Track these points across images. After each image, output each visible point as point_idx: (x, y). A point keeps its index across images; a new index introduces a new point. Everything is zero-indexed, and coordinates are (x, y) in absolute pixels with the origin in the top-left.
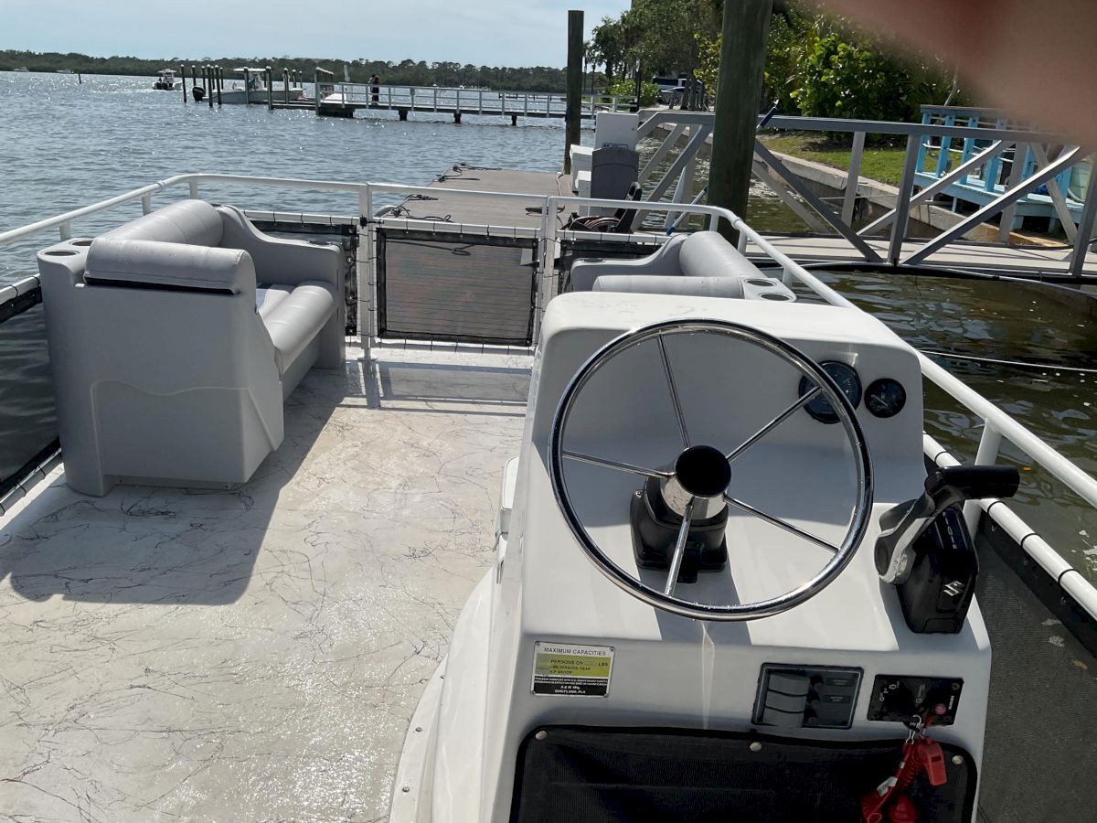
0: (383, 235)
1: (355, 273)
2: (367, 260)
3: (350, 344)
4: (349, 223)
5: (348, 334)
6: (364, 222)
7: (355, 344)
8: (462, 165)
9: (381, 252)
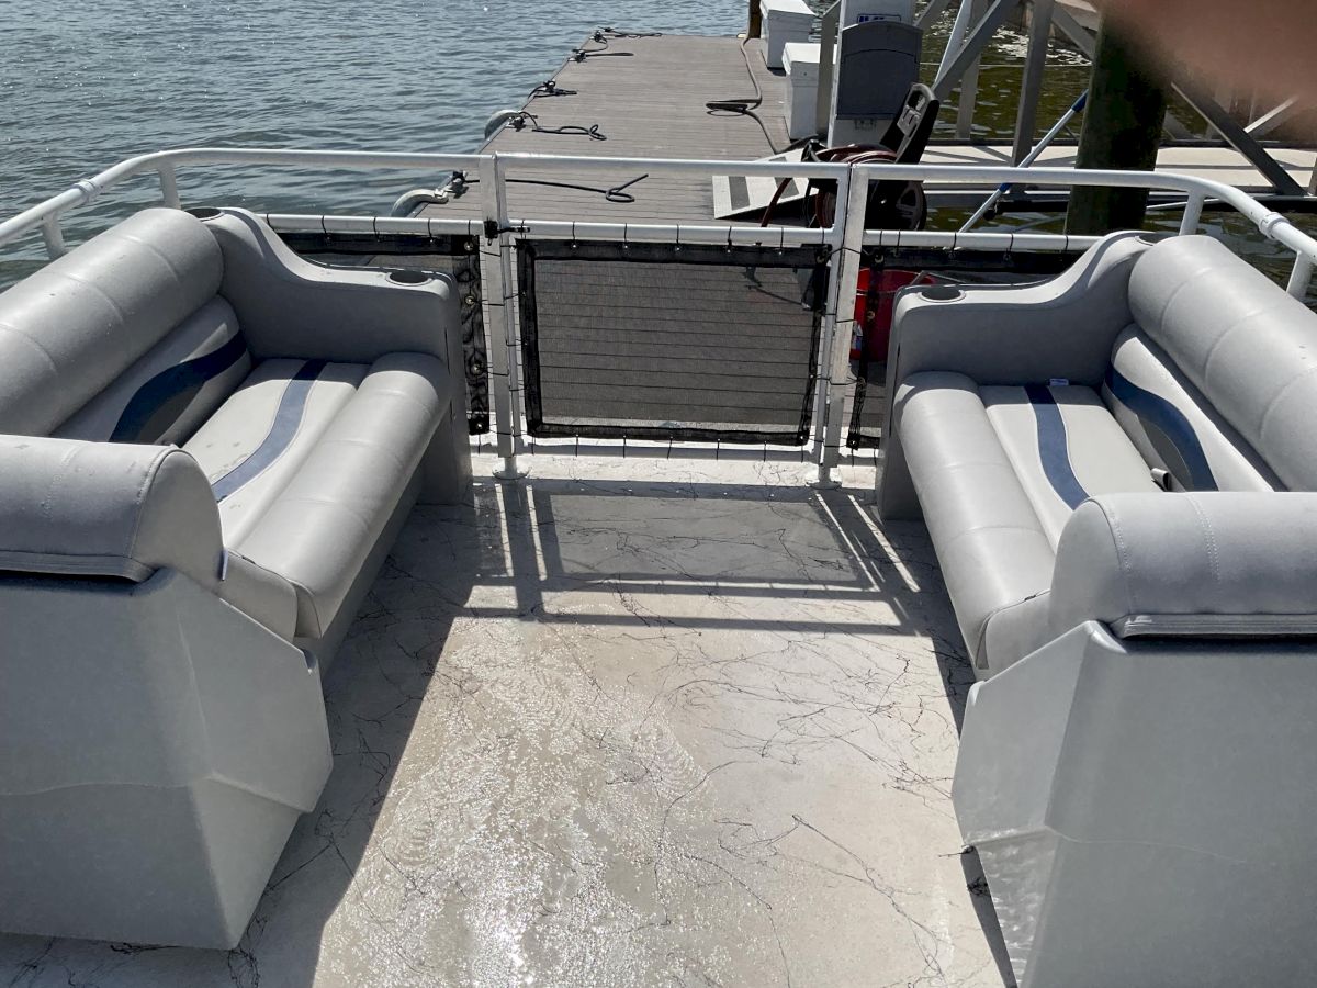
0: (529, 251)
1: (481, 325)
2: (501, 301)
3: (479, 449)
4: (465, 232)
5: (474, 431)
6: (492, 229)
7: (487, 448)
8: (607, 30)
9: (526, 283)
